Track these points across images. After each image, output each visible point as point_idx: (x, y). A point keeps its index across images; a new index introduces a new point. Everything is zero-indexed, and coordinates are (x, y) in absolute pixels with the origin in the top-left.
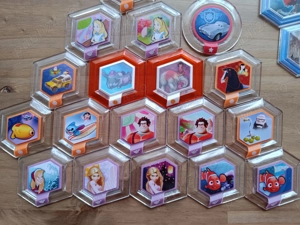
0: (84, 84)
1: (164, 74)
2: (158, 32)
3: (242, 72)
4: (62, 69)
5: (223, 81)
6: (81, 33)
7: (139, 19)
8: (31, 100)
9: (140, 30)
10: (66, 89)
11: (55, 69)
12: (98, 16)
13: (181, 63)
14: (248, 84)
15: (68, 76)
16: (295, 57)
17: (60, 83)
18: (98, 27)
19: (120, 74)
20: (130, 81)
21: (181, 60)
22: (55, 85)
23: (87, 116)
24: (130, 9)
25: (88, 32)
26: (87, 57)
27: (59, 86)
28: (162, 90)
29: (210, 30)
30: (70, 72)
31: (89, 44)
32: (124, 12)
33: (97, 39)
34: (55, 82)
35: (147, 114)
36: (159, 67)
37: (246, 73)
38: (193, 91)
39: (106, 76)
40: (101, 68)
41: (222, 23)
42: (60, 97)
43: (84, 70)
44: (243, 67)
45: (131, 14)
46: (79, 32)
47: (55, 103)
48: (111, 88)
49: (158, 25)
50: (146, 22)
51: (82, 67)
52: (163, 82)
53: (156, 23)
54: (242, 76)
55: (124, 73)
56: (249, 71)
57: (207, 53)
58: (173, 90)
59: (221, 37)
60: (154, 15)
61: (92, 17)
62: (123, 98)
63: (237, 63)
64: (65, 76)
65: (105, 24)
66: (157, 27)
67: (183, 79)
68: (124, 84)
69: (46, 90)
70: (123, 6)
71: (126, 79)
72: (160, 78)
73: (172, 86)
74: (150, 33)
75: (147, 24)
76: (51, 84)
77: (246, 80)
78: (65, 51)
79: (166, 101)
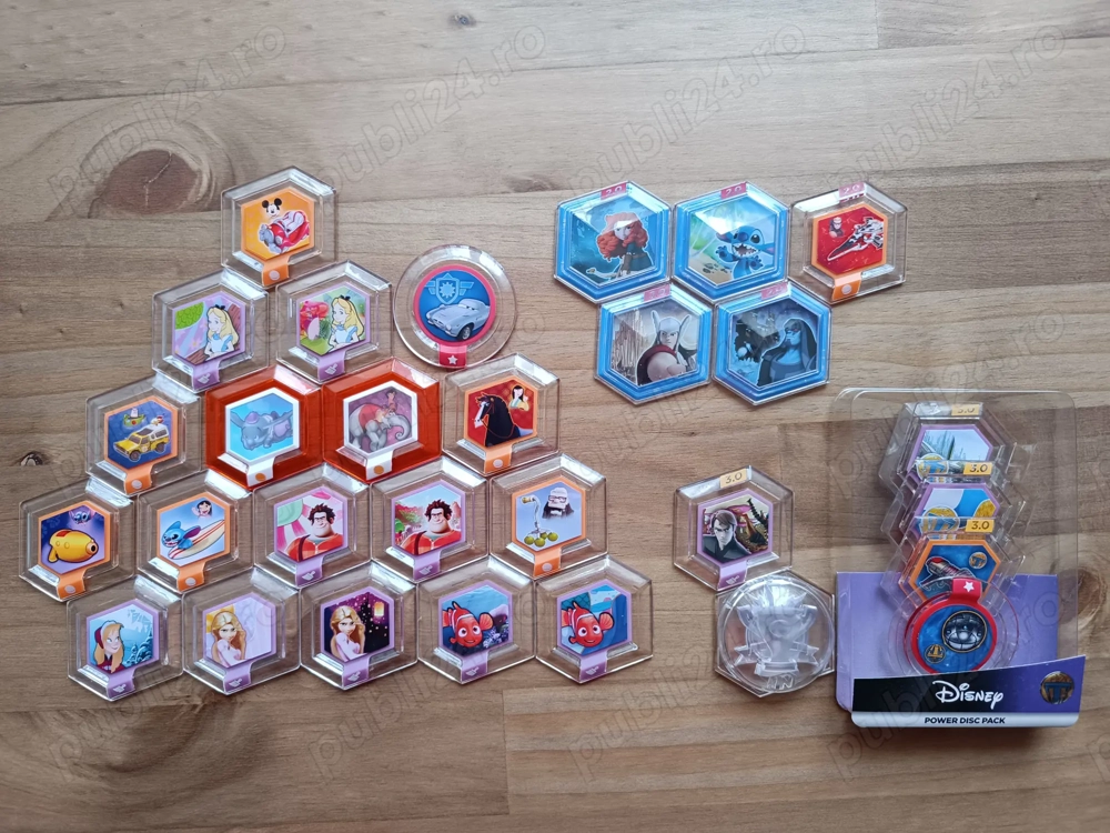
0: (196, 440)
1: (357, 413)
2: (342, 327)
3: (516, 403)
4: (149, 413)
5: (478, 423)
6: (183, 337)
7: (301, 302)
8: (87, 478)
9: (305, 324)
10: (157, 455)
11: (134, 414)
12: (217, 299)
13: (392, 390)
15: (161, 427)
16: (625, 365)
17: (145, 441)
18: (220, 323)
19: (269, 419)
20: (289, 431)
21: (392, 384)
22: (135, 446)
23: (204, 507)
24: (283, 281)
25: (198, 335)
26: (198, 385)
27: (144, 449)
28: (355, 446)
29: (453, 316)
30: (165, 418)
31: (200, 359)
32: (271, 290)
33: (216, 348)
34: (136, 440)
35: (327, 497)
36: (347, 401)
37: (525, 406)
38: (419, 446)
39: (239, 423)
40: (229, 407)
41: (472, 303)
42: (146, 470)
43: (196, 412)
44: (518, 393)
45: (288, 289)
46: (178, 333)
47: (137, 484)
48: (252, 447)
49: (341, 314)
50: (317, 306)
51: (190, 406)
52: (358, 432)
53: (337, 308)
54: (517, 411)
55: (275, 416)
56: (531, 400)
57: (445, 366)
58: (378, 446)
59: (472, 332)
60: (334, 292)
61: (204, 301)
62: (275, 467)
63: (505, 385)
64: (156, 427)
65: (233, 314)
66: (339, 318)
67: (396, 420)
68: (277, 439)
69: (117, 458)
70: (267, 275)
71: (281, 428)
72: (350, 423)
73: (374, 437)
74: (325, 328)
75: (319, 311)
76: (128, 446)
77: (526, 419)
78: (154, 374)
79: (364, 469)
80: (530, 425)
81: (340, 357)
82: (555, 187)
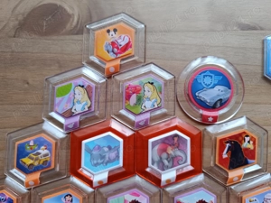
0: (64, 159)
1: (157, 148)
2: (149, 99)
3: (246, 145)
4: (39, 143)
5: (225, 156)
6: (60, 101)
7: (127, 84)
8: (4, 177)
9: (128, 97)
10: (44, 167)
11: (32, 143)
12: (80, 81)
13: (176, 135)
14: (254, 159)
15: (46, 151)
17: (37, 159)
18: (80, 94)
19: (106, 149)
20: (118, 157)
21: (176, 132)
22: (31, 162)
23: (68, 198)
24: (117, 72)
25: (69, 101)
26: (67, 129)
27: (36, 164)
28: (155, 167)
29: (209, 95)
30: (48, 147)
31: (69, 114)
32: (110, 76)
33: (78, 108)
34: (32, 159)
35: (138, 196)
36: (151, 140)
37: (251, 146)
38: (191, 169)
39: (89, 151)
40: (84, 142)
41: (222, 88)
42: (37, 176)
43: (65, 143)
44: (247, 139)
45: (118, 78)
46: (57, 100)
47: (31, 183)
48: (96, 165)
49: (149, 91)
50: (135, 87)
51: (62, 140)
52: (157, 158)
53: (146, 88)
54: (247, 149)
55: (110, 148)
56: (254, 143)
57: (205, 122)
58: (168, 168)
59: (222, 103)
60: (144, 80)
61: (73, 82)
62: (109, 178)
63: (240, 135)
64: (43, 151)
65: (88, 90)
66: (148, 94)
67: (179, 153)
68: (110, 161)
69: (21, 168)
70: (108, 69)
71: (113, 155)
72: (152, 153)
73: (166, 162)
74: (139, 100)
75: (136, 90)
76: (27, 161)
77: (252, 154)
78: (43, 122)
79: (160, 181)
80: (253, 158)
81: (147, 116)
82: (262, 29)
